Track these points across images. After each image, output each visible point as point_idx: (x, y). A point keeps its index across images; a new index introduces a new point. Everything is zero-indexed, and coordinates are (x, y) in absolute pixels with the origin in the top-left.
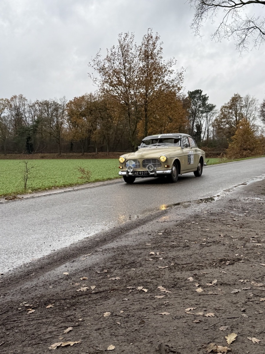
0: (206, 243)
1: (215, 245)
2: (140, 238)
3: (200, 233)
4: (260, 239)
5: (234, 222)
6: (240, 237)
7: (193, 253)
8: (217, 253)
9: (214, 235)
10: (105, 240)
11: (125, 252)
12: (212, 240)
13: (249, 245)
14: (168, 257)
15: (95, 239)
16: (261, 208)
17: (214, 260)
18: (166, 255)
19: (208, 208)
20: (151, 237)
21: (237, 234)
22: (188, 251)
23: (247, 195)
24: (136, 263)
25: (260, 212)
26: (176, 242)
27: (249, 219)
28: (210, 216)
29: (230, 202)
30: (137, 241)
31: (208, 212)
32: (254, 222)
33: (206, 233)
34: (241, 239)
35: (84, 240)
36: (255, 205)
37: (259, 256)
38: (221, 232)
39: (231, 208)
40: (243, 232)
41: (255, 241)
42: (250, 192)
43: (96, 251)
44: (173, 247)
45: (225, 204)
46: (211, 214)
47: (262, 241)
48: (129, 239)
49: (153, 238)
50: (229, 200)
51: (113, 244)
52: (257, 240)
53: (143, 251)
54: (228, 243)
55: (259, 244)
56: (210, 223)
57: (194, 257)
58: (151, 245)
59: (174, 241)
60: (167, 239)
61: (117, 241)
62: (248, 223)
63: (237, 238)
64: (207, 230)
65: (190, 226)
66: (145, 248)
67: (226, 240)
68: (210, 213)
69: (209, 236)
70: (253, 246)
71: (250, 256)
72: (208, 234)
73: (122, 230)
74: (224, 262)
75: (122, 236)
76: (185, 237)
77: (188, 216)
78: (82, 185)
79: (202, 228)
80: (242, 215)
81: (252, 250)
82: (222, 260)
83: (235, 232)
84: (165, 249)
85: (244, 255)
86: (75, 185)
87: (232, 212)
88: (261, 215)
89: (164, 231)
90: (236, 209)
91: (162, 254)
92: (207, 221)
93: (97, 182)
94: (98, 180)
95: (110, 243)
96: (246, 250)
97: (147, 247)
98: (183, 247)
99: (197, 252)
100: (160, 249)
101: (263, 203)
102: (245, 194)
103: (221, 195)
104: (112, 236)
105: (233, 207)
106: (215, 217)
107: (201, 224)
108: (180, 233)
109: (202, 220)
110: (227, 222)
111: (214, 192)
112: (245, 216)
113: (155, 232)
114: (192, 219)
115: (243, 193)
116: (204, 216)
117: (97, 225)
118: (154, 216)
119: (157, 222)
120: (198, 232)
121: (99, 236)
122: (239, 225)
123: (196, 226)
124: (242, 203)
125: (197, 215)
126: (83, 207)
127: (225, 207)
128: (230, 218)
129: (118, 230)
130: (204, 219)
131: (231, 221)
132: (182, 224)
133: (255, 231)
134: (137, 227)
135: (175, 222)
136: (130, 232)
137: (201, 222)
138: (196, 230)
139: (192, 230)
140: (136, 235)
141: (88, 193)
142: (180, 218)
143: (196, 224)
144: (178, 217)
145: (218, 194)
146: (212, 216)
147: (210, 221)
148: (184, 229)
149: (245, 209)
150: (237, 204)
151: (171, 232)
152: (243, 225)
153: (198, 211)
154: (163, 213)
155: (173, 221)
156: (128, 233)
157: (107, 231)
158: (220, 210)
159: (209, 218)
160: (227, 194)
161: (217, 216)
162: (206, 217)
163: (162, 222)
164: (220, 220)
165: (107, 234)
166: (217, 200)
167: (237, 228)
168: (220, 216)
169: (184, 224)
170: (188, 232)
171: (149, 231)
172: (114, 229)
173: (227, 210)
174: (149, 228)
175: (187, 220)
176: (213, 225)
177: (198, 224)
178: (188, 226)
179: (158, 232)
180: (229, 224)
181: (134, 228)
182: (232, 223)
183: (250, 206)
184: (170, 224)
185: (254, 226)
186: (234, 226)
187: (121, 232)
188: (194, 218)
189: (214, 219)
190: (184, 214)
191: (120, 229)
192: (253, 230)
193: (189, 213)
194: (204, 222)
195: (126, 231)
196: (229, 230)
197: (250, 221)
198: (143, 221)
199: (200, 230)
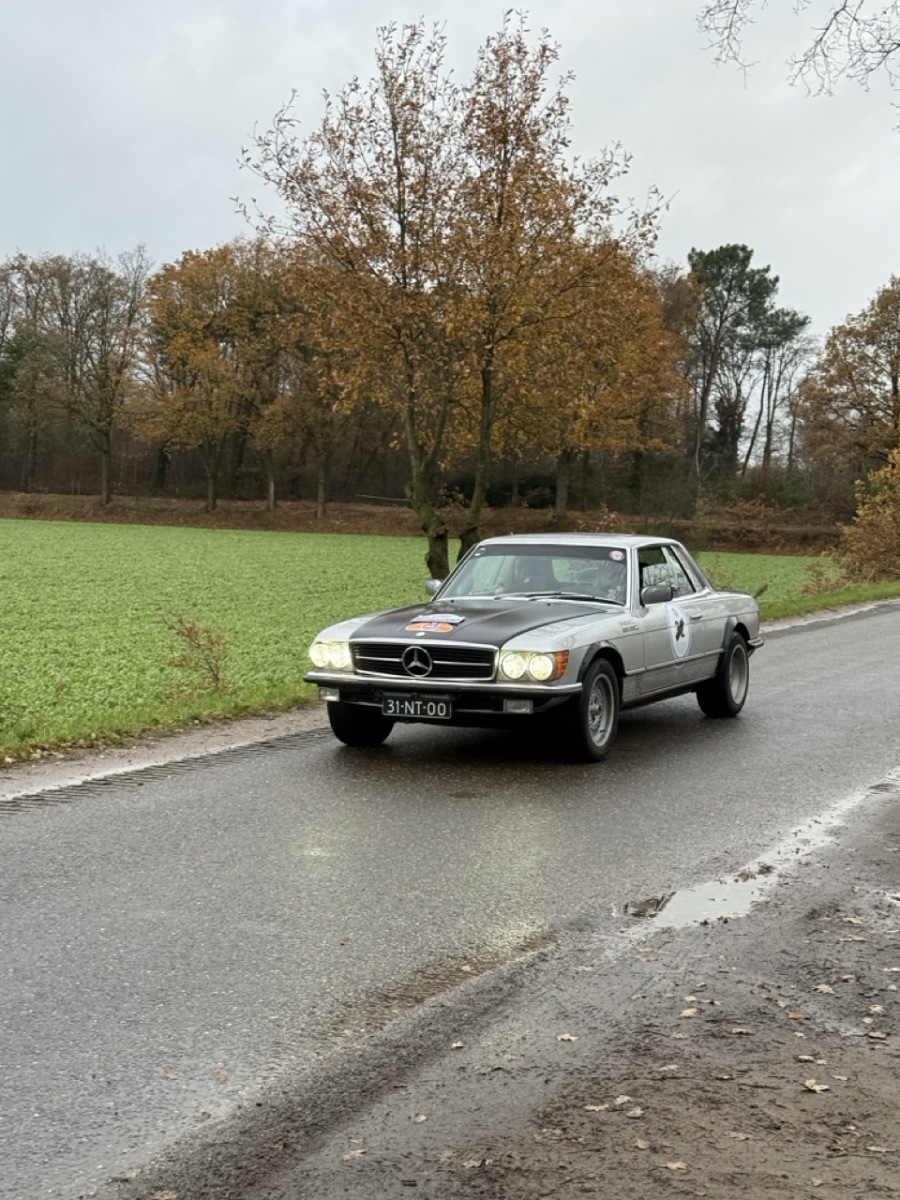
3: (640, 1188)
5: (807, 1101)
19: (705, 968)
27: (875, 1084)
29: (811, 926)
31: (702, 1011)
33: (670, 1191)
45: (783, 946)
50: (806, 910)
56: (694, 1111)
62: (868, 1116)
64: (673, 1166)
68: (710, 1010)
73: (288, 1124)
75: (285, 1180)
77: (609, 1032)
78: (172, 740)
79: (654, 1150)
80: (854, 1031)
86: (141, 738)
87: (811, 1008)
89: (477, 1164)
90: (828, 983)
92: (684, 1096)
93: (245, 718)
94: (247, 707)
102: (885, 867)
103: (779, 867)
104: (238, 1172)
105: (817, 972)
106: (725, 1050)
107: (654, 1117)
108: (550, 1183)
109: (663, 1079)
110: (772, 1102)
111: (750, 841)
112: (864, 1041)
113: (436, 1167)
114: (622, 1065)
115: (875, 859)
116: (679, 1044)
117: (185, 1072)
118: (455, 1020)
119: (463, 1074)
120: (631, 1186)
121: (178, 1168)
122: (825, 1123)
123: (630, 1128)
124: (863, 942)
125: (651, 1025)
126: (143, 920)
127: (782, 969)
128: (790, 1064)
129: (272, 1125)
130: (673, 1067)
131: (793, 1095)
132: (567, 1107)
133: (889, 1189)
134: (362, 1103)
135: (542, 1079)
136: (324, 1144)
137: (655, 1101)
138: (627, 1164)
139: (607, 1164)
140: (348, 1176)
141: (188, 811)
142: (568, 1046)
143: (630, 1114)
144: (559, 1038)
145: (767, 858)
146: (712, 1046)
147: (700, 1092)
148: (574, 1150)
149: (871, 989)
150: (838, 947)
151: (507, 1169)
152: (843, 1130)
153: (659, 995)
154: (499, 997)
155: (532, 1074)
156: (311, 1159)
157: (222, 1132)
158: (756, 990)
159: (698, 1057)
160: (804, 861)
161: (739, 1042)
162: (686, 1056)
163: (483, 1071)
164: (746, 1080)
165: (219, 1154)
166: (759, 907)
167: (814, 1159)
168: (749, 1046)
169: (575, 1112)
170: (588, 1179)
171: (413, 1150)
172: (253, 1118)
173: (791, 993)
174: (416, 1123)
175: (598, 1067)
176: (709, 1127)
177: (638, 1118)
178: (595, 1126)
179: (450, 1164)
180: (784, 1116)
181: (348, 1113)
182: (797, 1113)
183: (895, 969)
184: (515, 1102)
185: (891, 1139)
186: (802, 1138)
187: (285, 1145)
188: (628, 1053)
189: (722, 1070)
190: (590, 1009)
191: (284, 1121)
192: (879, 1182)
193: (617, 1002)
194: (670, 1099)
195: (307, 1133)
196: (772, 1172)
197: (880, 1101)
198: (401, 1058)
199: (642, 1166)
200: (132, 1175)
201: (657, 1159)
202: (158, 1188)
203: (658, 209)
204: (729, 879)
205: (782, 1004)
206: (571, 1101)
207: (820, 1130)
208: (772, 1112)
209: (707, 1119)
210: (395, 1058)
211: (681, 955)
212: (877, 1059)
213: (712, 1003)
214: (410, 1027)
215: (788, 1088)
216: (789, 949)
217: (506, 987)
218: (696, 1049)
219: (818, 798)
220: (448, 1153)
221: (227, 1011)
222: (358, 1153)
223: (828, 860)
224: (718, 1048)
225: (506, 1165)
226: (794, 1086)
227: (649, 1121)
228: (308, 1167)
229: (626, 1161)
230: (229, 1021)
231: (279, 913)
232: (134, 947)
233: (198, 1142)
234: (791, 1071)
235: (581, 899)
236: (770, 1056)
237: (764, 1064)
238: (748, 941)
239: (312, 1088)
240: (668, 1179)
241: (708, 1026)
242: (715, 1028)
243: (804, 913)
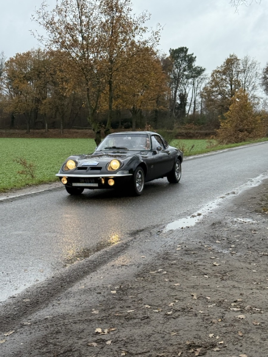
0: (173, 312)
1: (184, 315)
2: (86, 300)
3: (167, 290)
4: (245, 305)
5: (214, 268)
6: (219, 299)
7: (153, 331)
8: (185, 331)
9: (185, 295)
10: (37, 303)
11: (61, 329)
12: (182, 304)
13: (229, 317)
14: (119, 339)
15: (24, 300)
16: (251, 239)
17: (179, 344)
18: (117, 335)
19: (183, 238)
20: (101, 298)
21: (215, 293)
22: (148, 327)
23: (236, 213)
24: (74, 351)
25: (249, 247)
26: (133, 307)
27: (234, 263)
28: (184, 255)
29: (213, 227)
30: (80, 306)
31: (182, 248)
32: (240, 268)
33: (175, 291)
34: (220, 303)
35: (8, 301)
36: (244, 235)
37: (240, 338)
38: (195, 290)
39: (213, 238)
40: (224, 289)
41: (237, 308)
42: (241, 209)
43: (22, 326)
44: (128, 318)
45: (205, 232)
46: (186, 251)
47: (246, 308)
48: (71, 300)
49: (103, 299)
50: (212, 223)
51: (48, 310)
52: (240, 308)
53: (86, 326)
54: (202, 312)
55: (242, 316)
56: (182, 272)
57: (154, 339)
58: (100, 314)
59: (130, 307)
60: (121, 302)
61: (53, 305)
62: (232, 271)
63: (214, 302)
64: (176, 285)
65: (154, 277)
66: (91, 320)
67: (200, 304)
68: (184, 248)
69: (177, 297)
70: (234, 318)
71: (228, 338)
72: (177, 293)
73: (62, 281)
74: (192, 350)
75: (62, 295)
76: (147, 300)
77: (155, 255)
78: (20, 191)
79: (170, 281)
80: (227, 252)
81: (232, 327)
82: (191, 346)
83: (213, 288)
84: (116, 321)
85: (221, 335)
86: (11, 190)
87: (214, 247)
88: (250, 252)
89: (119, 287)
90: (219, 240)
91: (111, 333)
92: (179, 268)
93: (42, 184)
94: (43, 181)
95: (43, 309)
96: (224, 326)
97: (93, 317)
98: (142, 320)
99: (159, 328)
100: (110, 322)
101: (255, 231)
102: (234, 212)
103: (203, 214)
104: (48, 294)
105: (215, 238)
106: (190, 257)
107: (170, 274)
108: (141, 291)
109: (172, 265)
110: (204, 269)
111: (194, 208)
112: (230, 254)
113: (106, 289)
114: (160, 262)
115: (231, 210)
116: (176, 257)
117: (30, 270)
118: (110, 254)
119: (113, 267)
120: (164, 290)
121: (29, 293)
122: (219, 273)
123: (163, 276)
124: (228, 230)
125: (168, 253)
126: (15, 234)
127: (205, 238)
128: (209, 259)
129: (57, 282)
130: (175, 262)
131: (210, 267)
132: (144, 273)
133: (239, 287)
134: (84, 275)
135: (137, 267)
136: (73, 286)
137: (170, 270)
138: (162, 285)
139: (157, 285)
140: (81, 293)
141: (26, 207)
142: (144, 259)
143: (163, 273)
144: (141, 257)
145: (199, 212)
146: (186, 256)
147: (183, 267)
148: (147, 282)
149: (231, 241)
150: (221, 232)
151: (128, 288)
152: (225, 274)
153: (170, 246)
154: (123, 248)
155: (134, 266)
156: (70, 289)
157: (42, 284)
158: (198, 243)
159: (182, 259)
160: (210, 212)
161: (193, 255)
162: (178, 259)
163: (119, 266)
164: (196, 264)
165: (42, 289)
166: (197, 223)
167: (217, 281)
168: (196, 256)
169: (147, 274)
170: (151, 289)
171: (99, 285)
172: (52, 280)
173: (208, 243)
174: (100, 279)
175: (153, 263)
176: (186, 275)
177: (165, 274)
178: (153, 276)
179: (111, 288)
180: (207, 272)
181: (79, 278)
182: (211, 271)
183: (238, 236)
184: (129, 272)
185: (239, 276)
186: (213, 277)
187: (62, 286)
188: (162, 259)
189: (189, 262)
190: (150, 250)
191: (61, 280)
192: (236, 286)
193: (157, 248)
194: (175, 269)
195: (68, 283)
196: (205, 285)
197: (235, 267)
198: (94, 264)
199: (167, 285)
200: (16, 296)
201: (172, 283)
202: (24, 299)
203: (160, 30)
204: (189, 217)
205: (206, 246)
206: (146, 271)
207: (218, 275)
208: (204, 271)
209: (185, 273)
210: (93, 264)
211: (176, 236)
212: (234, 258)
213: (185, 246)
214: (97, 257)
215: (209, 265)
216: (207, 233)
217: (125, 246)
218: (181, 257)
219: (214, 197)
220: (110, 285)
221: (42, 255)
222: (83, 287)
223: (217, 212)
224: (188, 257)
225: (127, 287)
226: (210, 265)
227: (169, 274)
228: (69, 291)
229: (162, 284)
230: (43, 257)
231: (56, 231)
232: (12, 241)
233: (35, 287)
234: (209, 261)
235: (145, 224)
236: (203, 258)
237: (201, 260)
238: (195, 232)
239: (68, 273)
240: (175, 288)
241: (184, 252)
242: (187, 253)
243: (211, 224)
